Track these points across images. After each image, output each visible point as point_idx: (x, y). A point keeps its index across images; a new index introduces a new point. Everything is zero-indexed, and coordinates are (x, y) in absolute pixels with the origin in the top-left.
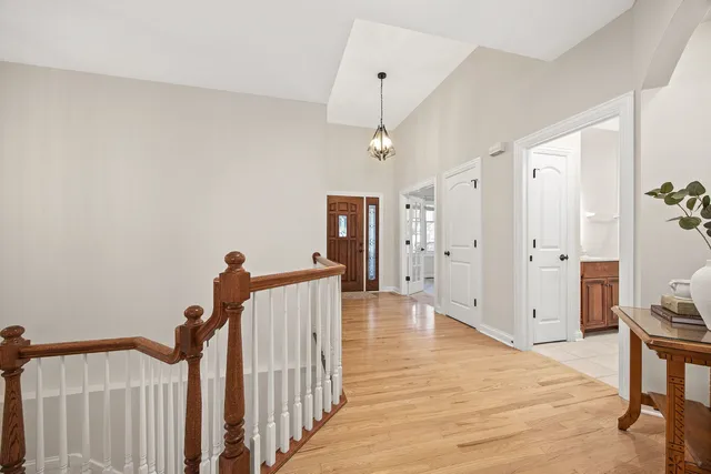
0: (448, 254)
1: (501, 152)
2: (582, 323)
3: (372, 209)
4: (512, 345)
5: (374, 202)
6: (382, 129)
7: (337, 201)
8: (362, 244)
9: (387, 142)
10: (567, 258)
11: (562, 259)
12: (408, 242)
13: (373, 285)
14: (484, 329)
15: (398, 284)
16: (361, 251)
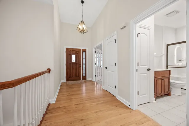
0: (106, 68)
1: (125, 27)
2: (155, 95)
3: (84, 53)
4: (129, 107)
5: (85, 50)
6: (82, 22)
7: (71, 50)
8: (80, 65)
9: (84, 27)
10: (150, 70)
11: (148, 70)
12: (95, 64)
13: (85, 78)
14: (119, 98)
15: (92, 78)
16: (80, 67)
